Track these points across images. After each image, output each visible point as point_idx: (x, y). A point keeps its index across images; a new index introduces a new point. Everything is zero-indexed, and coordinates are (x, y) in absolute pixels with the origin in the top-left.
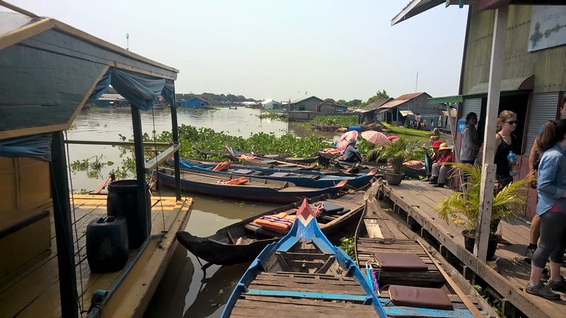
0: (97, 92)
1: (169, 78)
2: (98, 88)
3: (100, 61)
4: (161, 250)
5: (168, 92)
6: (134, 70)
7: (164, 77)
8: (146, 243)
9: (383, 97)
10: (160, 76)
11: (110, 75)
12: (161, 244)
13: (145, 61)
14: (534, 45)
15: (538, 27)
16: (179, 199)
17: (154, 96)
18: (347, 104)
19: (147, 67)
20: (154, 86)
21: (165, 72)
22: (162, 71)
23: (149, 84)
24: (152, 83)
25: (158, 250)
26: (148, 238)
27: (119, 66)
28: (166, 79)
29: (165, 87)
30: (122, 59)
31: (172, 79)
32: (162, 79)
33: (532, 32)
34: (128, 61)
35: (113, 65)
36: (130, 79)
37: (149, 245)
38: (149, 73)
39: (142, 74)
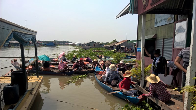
0: (8, 40)
1: (34, 34)
2: (9, 38)
3: (9, 29)
4: (32, 95)
5: (34, 39)
6: (21, 32)
7: (32, 34)
8: (26, 93)
9: (115, 41)
10: (31, 34)
11: (13, 34)
12: (32, 93)
13: (25, 29)
14: (156, 25)
15: (157, 20)
16: (38, 77)
17: (29, 41)
18: (104, 44)
19: (26, 31)
20: (28, 37)
21: (32, 32)
22: (31, 32)
23: (27, 37)
24: (28, 36)
25: (31, 95)
26: (27, 91)
27: (16, 30)
28: (33, 35)
29: (32, 38)
30: (17, 28)
31: (35, 35)
32: (31, 35)
33: (155, 21)
34: (19, 29)
35: (14, 30)
36: (20, 35)
37: (27, 93)
38: (27, 33)
39: (24, 33)
